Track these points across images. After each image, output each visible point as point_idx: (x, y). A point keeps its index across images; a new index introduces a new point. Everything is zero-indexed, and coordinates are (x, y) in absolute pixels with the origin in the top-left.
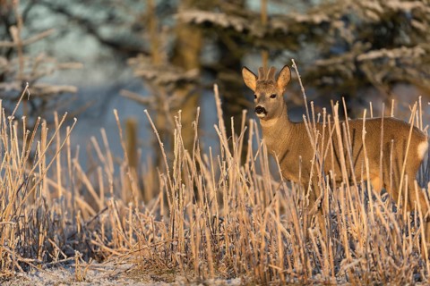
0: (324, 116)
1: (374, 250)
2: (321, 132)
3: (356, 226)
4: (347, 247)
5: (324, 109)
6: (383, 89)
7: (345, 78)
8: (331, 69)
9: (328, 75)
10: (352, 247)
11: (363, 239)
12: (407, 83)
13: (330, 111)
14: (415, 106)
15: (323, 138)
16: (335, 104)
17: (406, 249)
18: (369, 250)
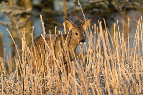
0: (95, 28)
1: (122, 92)
2: (94, 35)
3: (113, 81)
4: (109, 92)
5: (95, 24)
6: (123, 13)
7: (104, 8)
8: (97, 4)
9: (96, 7)
10: (112, 91)
11: (117, 87)
12: (135, 9)
13: (98, 25)
14: (139, 20)
15: (95, 39)
16: (100, 22)
17: (138, 91)
18: (120, 92)
